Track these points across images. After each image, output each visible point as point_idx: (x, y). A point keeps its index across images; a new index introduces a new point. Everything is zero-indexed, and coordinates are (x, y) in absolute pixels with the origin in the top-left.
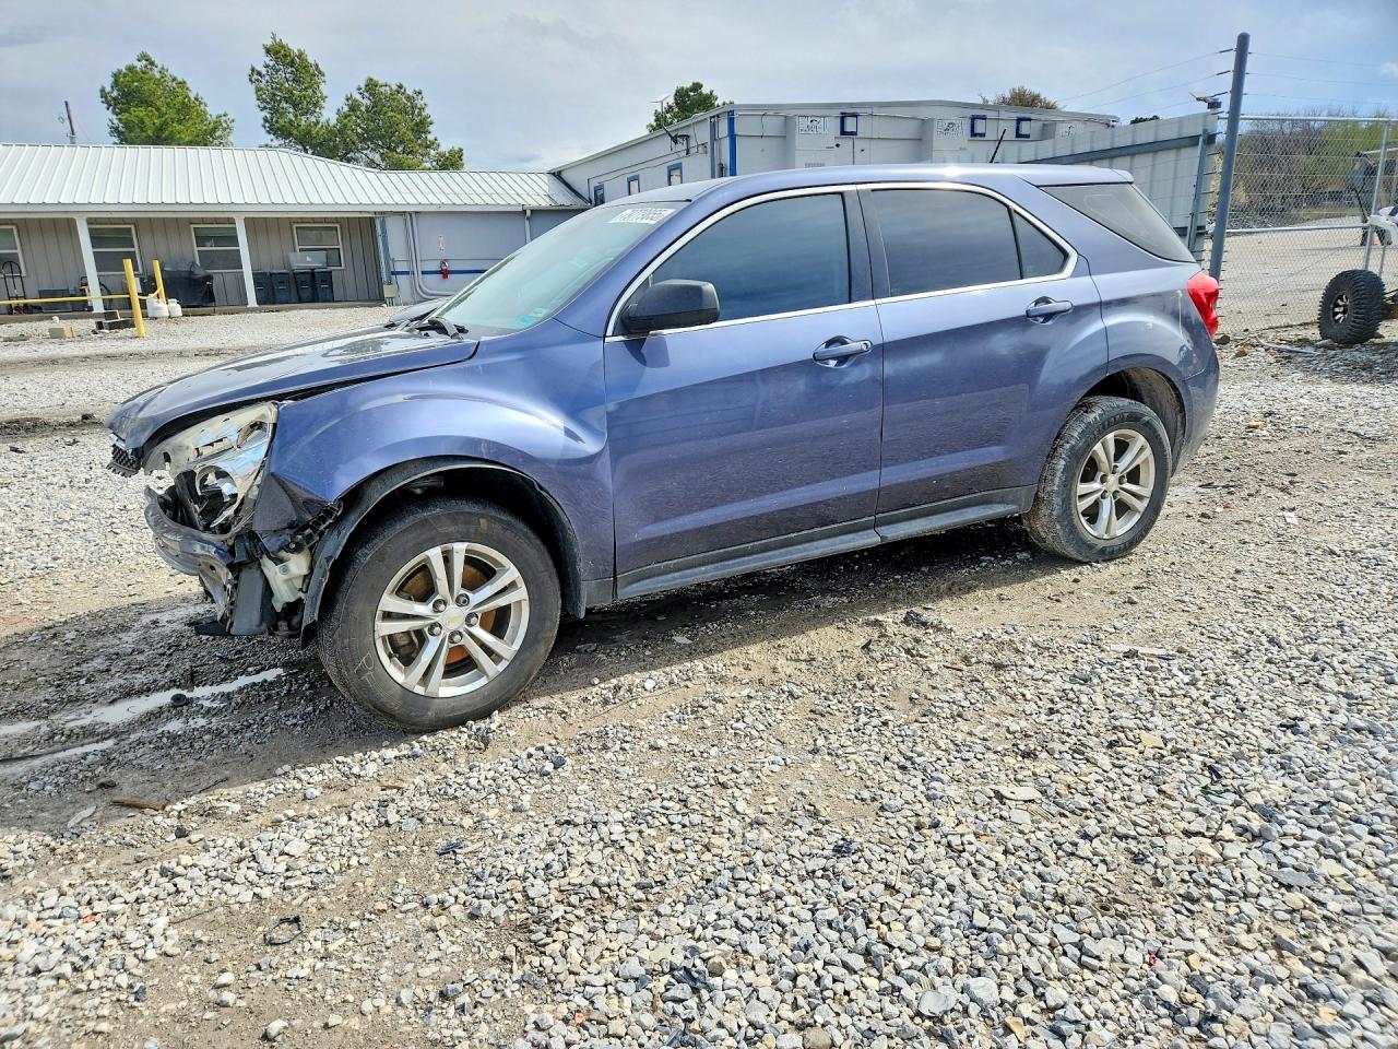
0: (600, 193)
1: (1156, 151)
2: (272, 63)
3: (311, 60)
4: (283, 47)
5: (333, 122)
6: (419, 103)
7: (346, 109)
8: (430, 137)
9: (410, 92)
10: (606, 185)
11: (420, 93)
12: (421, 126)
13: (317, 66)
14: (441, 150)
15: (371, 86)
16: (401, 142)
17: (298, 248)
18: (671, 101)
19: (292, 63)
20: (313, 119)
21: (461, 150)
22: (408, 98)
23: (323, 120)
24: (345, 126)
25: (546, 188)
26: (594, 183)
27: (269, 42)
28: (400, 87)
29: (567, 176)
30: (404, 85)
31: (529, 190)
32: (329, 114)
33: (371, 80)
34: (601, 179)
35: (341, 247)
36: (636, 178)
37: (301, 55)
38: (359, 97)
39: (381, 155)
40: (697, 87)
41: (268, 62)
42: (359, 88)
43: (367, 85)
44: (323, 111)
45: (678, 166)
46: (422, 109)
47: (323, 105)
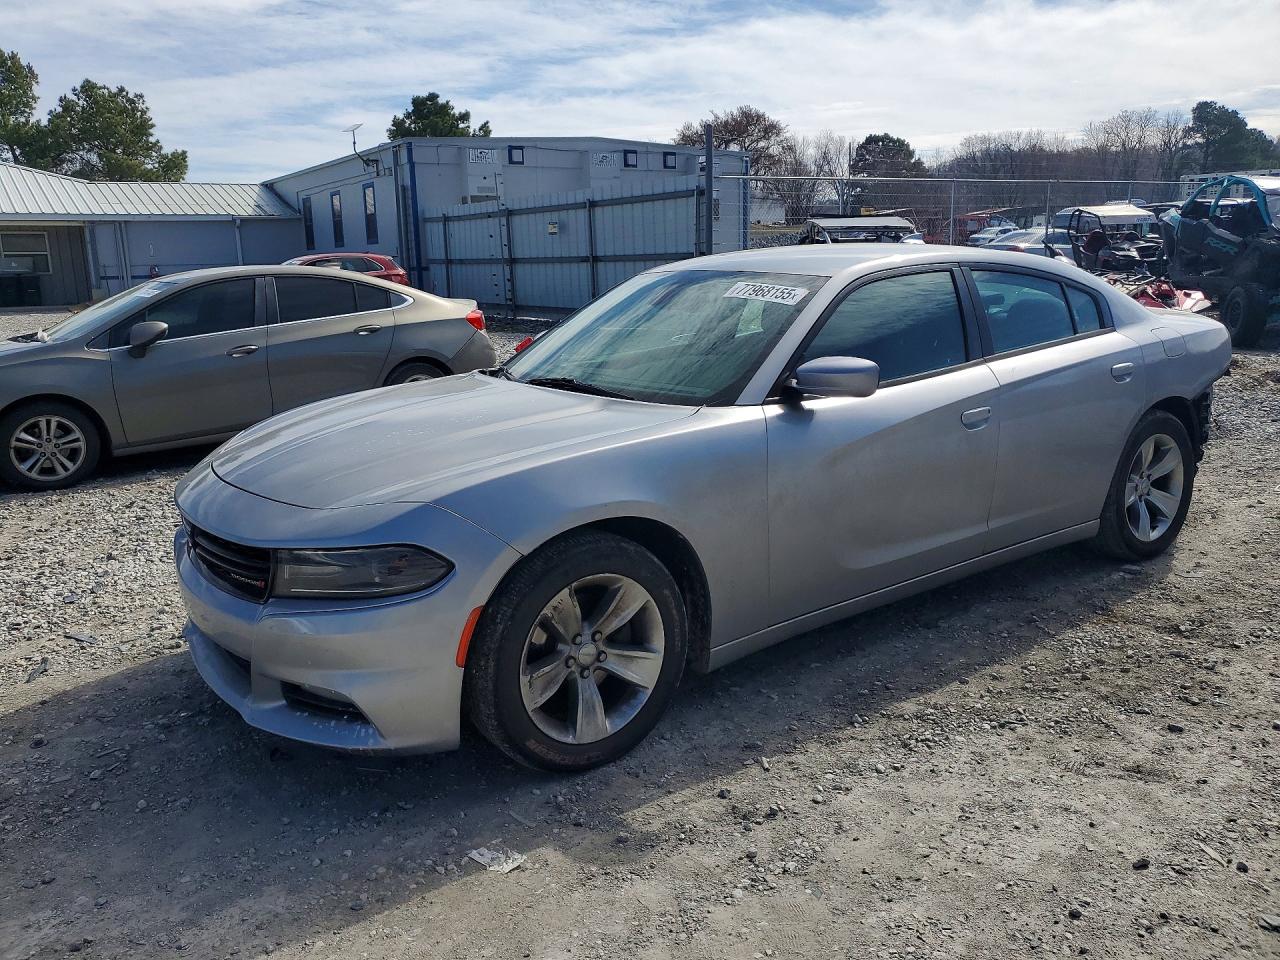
0: (308, 204)
3: (24, 63)
5: (44, 122)
6: (140, 106)
7: (60, 109)
8: (152, 139)
9: (131, 96)
10: (313, 198)
11: (141, 96)
12: (143, 127)
13: (30, 68)
14: (163, 151)
15: (88, 88)
16: (121, 143)
17: (3, 254)
20: (23, 120)
21: (184, 153)
22: (129, 100)
23: (32, 120)
24: (57, 126)
25: (257, 199)
26: (302, 196)
28: (122, 90)
29: (278, 187)
30: (126, 89)
31: (240, 201)
32: (40, 115)
33: (89, 82)
34: (308, 192)
35: (48, 253)
36: (338, 193)
37: (13, 57)
38: (74, 98)
39: (99, 156)
42: (74, 90)
43: (82, 87)
44: (33, 111)
45: (371, 185)
46: (144, 112)
47: (34, 105)
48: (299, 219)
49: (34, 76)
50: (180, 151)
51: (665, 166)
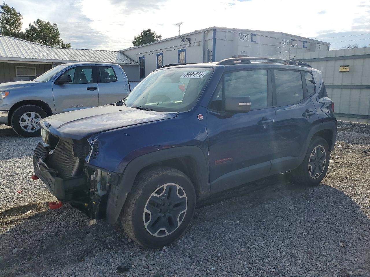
0: (142, 59)
1: (327, 61)
2: (3, 12)
3: (17, 11)
4: (7, 6)
5: (24, 32)
6: (56, 28)
7: (29, 28)
8: (60, 39)
9: (52, 24)
10: (145, 57)
11: (56, 24)
12: (57, 35)
13: (20, 13)
14: (63, 43)
15: (39, 22)
17: (17, 75)
18: (140, 34)
19: (10, 12)
20: (17, 31)
21: (70, 44)
22: (52, 26)
23: (20, 31)
25: (116, 57)
26: (141, 56)
27: (2, 5)
28: (49, 23)
29: (126, 53)
33: (39, 20)
34: (143, 55)
36: (162, 54)
37: (13, 10)
38: (34, 25)
40: (149, 30)
41: (1, 11)
42: (35, 22)
43: (37, 21)
44: (21, 28)
45: (184, 50)
46: (57, 30)
47: (21, 26)
48: (137, 66)
49: (21, 16)
50: (68, 43)
51: (303, 47)
